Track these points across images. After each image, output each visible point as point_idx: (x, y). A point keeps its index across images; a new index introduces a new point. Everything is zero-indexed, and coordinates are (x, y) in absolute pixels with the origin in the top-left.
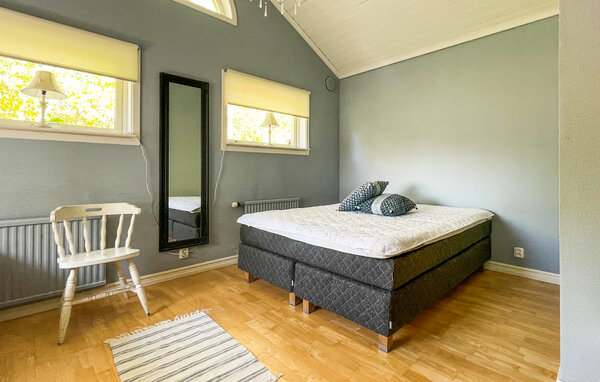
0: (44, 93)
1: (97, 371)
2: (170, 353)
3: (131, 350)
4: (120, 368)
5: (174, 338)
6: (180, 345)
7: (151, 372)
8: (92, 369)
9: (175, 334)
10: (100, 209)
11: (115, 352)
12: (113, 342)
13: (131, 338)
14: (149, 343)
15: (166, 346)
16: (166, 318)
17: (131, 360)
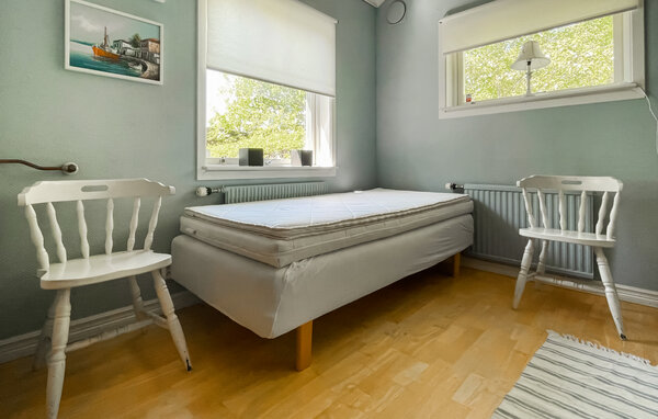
0: (529, 63)
1: (516, 348)
2: (603, 392)
3: (562, 354)
4: (534, 361)
5: (627, 383)
6: (629, 397)
7: (559, 389)
8: (514, 342)
9: (636, 380)
10: (580, 183)
11: (546, 344)
12: (552, 335)
13: (577, 345)
14: (590, 364)
15: (609, 382)
16: (645, 355)
17: (553, 362)
